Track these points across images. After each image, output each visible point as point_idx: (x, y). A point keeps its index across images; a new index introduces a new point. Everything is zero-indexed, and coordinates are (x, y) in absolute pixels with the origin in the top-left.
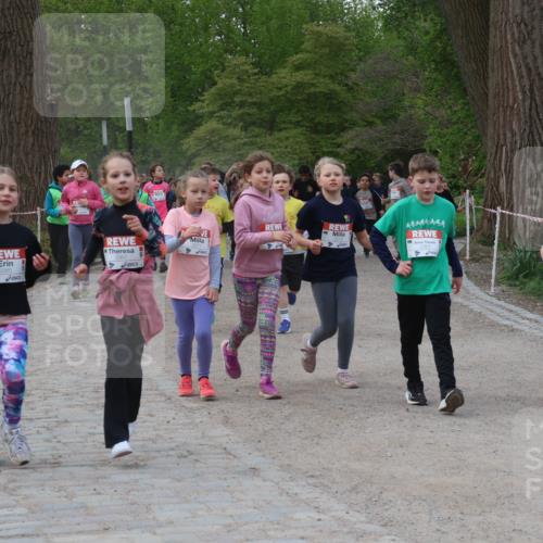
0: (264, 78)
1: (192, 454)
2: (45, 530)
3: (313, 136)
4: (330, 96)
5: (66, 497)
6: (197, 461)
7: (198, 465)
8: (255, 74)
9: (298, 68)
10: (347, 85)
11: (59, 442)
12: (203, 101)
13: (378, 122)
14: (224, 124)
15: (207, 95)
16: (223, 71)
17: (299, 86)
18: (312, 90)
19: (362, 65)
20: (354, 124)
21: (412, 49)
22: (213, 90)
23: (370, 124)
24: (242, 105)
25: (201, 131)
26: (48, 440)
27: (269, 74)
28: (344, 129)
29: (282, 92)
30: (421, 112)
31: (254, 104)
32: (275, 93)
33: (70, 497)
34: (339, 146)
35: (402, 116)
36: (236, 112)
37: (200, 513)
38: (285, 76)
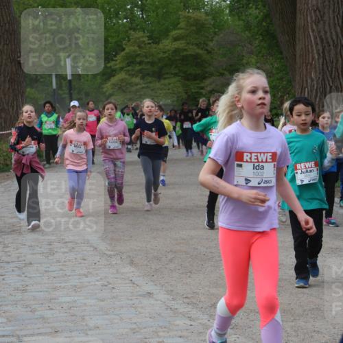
0: (155, 46)
1: (110, 284)
2: (18, 333)
3: (187, 82)
4: (196, 57)
5: (31, 311)
6: (113, 288)
7: (114, 291)
8: (149, 44)
9: (176, 39)
10: (207, 50)
11: (26, 276)
12: (116, 60)
13: (226, 73)
14: (129, 75)
15: (119, 57)
16: (129, 41)
17: (176, 51)
18: (185, 53)
19: (216, 38)
20: (212, 75)
21: (248, 27)
22: (123, 53)
23: (222, 75)
24: (140, 63)
25: (114, 80)
26: (19, 276)
27: (157, 43)
28: (205, 78)
29: (167, 55)
31: (149, 62)
32: (161, 55)
33: (33, 311)
34: (202, 88)
36: (138, 68)
37: (116, 321)
38: (168, 45)
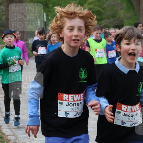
9: (90, 4)
10: (103, 8)
13: (111, 18)
18: (94, 10)
19: (107, 3)
20: (105, 18)
28: (102, 20)
30: (122, 15)
35: (118, 16)
